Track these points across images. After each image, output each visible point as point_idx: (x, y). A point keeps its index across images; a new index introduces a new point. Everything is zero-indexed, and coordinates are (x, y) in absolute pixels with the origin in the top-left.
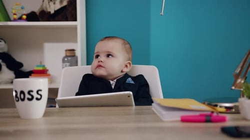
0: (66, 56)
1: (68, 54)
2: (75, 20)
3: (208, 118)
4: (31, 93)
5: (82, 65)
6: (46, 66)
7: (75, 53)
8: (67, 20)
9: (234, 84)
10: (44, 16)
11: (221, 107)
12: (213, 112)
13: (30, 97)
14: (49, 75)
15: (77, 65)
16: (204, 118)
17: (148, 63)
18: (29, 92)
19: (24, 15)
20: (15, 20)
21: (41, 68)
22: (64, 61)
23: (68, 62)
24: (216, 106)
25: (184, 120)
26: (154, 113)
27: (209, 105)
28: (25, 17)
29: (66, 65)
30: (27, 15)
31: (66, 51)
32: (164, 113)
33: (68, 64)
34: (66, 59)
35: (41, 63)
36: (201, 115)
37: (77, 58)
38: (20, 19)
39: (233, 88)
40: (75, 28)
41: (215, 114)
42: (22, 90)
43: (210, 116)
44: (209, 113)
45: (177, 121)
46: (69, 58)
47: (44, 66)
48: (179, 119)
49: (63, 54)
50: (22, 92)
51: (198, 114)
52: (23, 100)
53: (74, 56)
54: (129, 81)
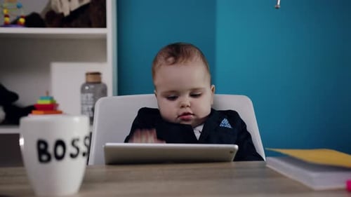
0: (88, 83)
2: (104, 25)
7: (100, 78)
8: (90, 25)
10: (53, 18)
18: (74, 142)
19: (22, 17)
20: (6, 25)
21: (47, 102)
22: (83, 91)
23: (90, 93)
28: (22, 20)
29: (87, 97)
30: (26, 18)
31: (87, 74)
33: (90, 95)
34: (87, 88)
35: (47, 93)
38: (16, 23)
40: (103, 40)
46: (92, 86)
47: (52, 98)
49: (83, 80)
50: (60, 143)
53: (99, 82)
54: (225, 124)
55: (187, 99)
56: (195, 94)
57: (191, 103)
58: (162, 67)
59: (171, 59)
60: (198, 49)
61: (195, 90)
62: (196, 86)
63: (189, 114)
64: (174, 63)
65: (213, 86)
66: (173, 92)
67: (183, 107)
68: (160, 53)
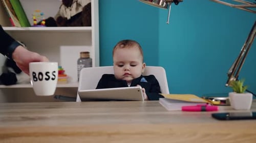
0: (81, 58)
1: (83, 57)
2: (90, 25)
3: (203, 108)
4: (48, 74)
5: (96, 66)
6: (63, 67)
7: (89, 55)
8: (82, 25)
9: (228, 82)
10: (61, 21)
11: (216, 100)
12: (208, 104)
13: (47, 77)
14: (66, 76)
15: (91, 67)
16: (200, 108)
17: (157, 65)
18: (47, 73)
19: (43, 20)
20: (35, 25)
22: (79, 63)
23: (83, 64)
24: (212, 99)
25: (184, 110)
26: (161, 106)
27: (207, 99)
28: (44, 22)
29: (81, 67)
30: (46, 21)
31: (81, 53)
32: (169, 104)
33: (83, 66)
34: (81, 61)
35: (59, 64)
36: (198, 106)
37: (91, 60)
38: (39, 24)
39: (227, 85)
40: (90, 32)
41: (209, 105)
42: (40, 71)
43: (206, 106)
44: (205, 104)
45: (179, 111)
46: (84, 60)
48: (181, 109)
49: (79, 57)
50: (40, 73)
51: (195, 105)
52: (41, 80)
53: (89, 58)
55: (128, 66)
56: (133, 65)
57: (130, 69)
59: (122, 46)
60: (138, 44)
61: (132, 62)
63: (128, 74)
66: (121, 62)
67: (125, 70)
68: (118, 43)
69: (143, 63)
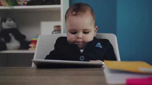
1: (56, 29)
8: (54, 4)
46: (57, 32)
53: (60, 30)
54: (98, 46)
56: (85, 32)
57: (83, 37)
58: (69, 16)
62: (86, 28)
64: (76, 15)
65: (97, 27)
67: (78, 38)
69: (95, 27)
